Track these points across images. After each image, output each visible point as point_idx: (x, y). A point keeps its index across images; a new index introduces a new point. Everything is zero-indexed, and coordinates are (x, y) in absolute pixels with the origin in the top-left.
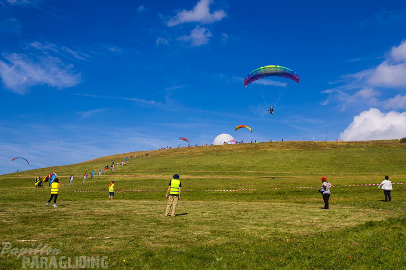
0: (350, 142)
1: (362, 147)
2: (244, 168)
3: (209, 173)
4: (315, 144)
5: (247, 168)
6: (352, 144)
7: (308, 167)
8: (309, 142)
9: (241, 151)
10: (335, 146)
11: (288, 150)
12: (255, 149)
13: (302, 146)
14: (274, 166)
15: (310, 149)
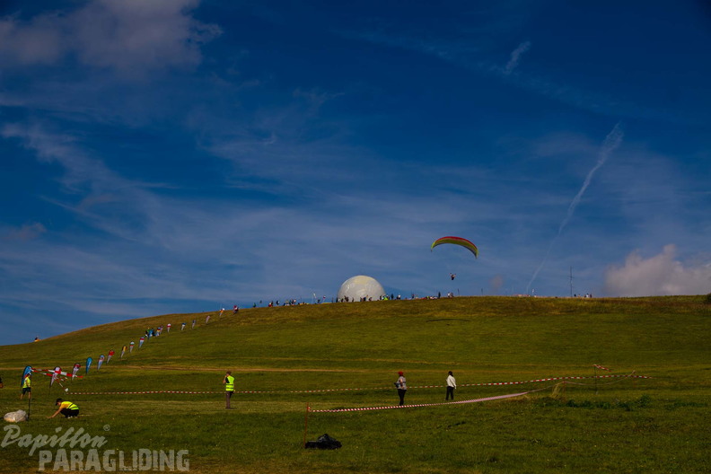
0: (603, 301)
1: (622, 311)
2: (375, 352)
3: (304, 363)
4: (533, 303)
5: (380, 352)
6: (607, 305)
7: (495, 352)
8: (522, 301)
9: (382, 318)
10: (571, 309)
11: (475, 316)
12: (411, 313)
13: (507, 308)
14: (433, 350)
15: (520, 314)
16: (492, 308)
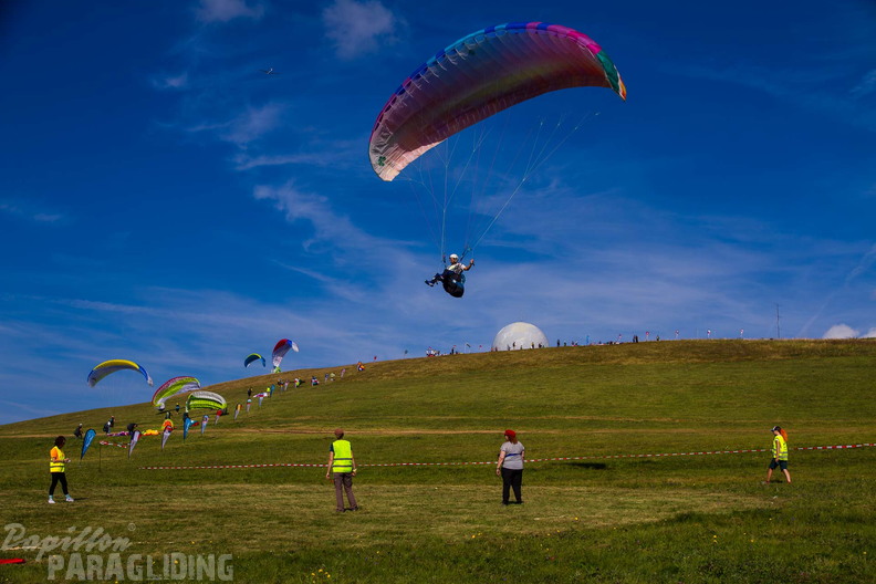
1: (864, 353)
2: (558, 407)
3: (471, 423)
4: (744, 346)
5: (566, 408)
6: (840, 346)
7: (718, 406)
8: (729, 343)
9: (557, 367)
10: (794, 352)
11: (674, 362)
12: (592, 360)
13: (712, 353)
14: (634, 404)
15: (732, 359)
16: (693, 353)
